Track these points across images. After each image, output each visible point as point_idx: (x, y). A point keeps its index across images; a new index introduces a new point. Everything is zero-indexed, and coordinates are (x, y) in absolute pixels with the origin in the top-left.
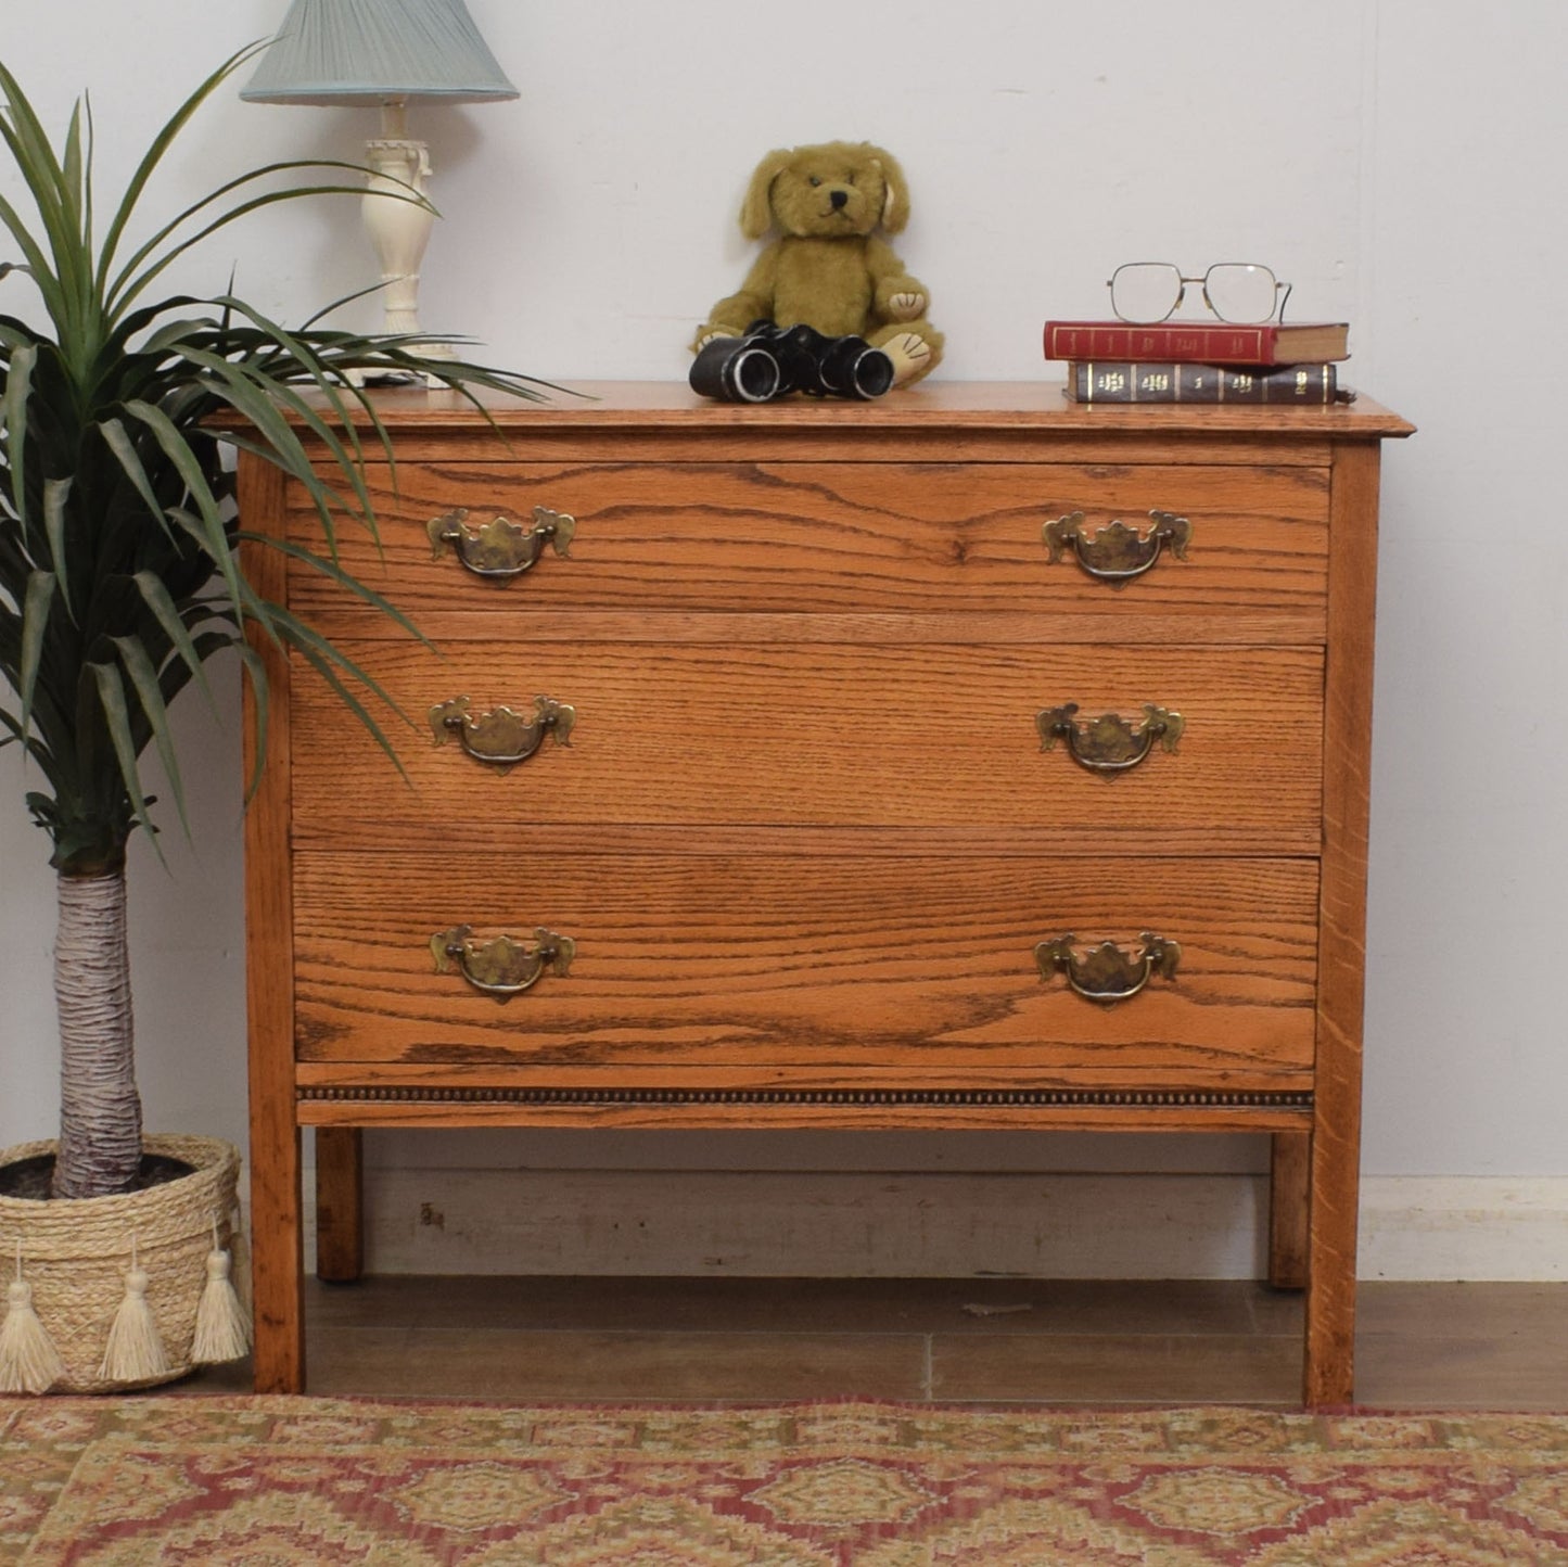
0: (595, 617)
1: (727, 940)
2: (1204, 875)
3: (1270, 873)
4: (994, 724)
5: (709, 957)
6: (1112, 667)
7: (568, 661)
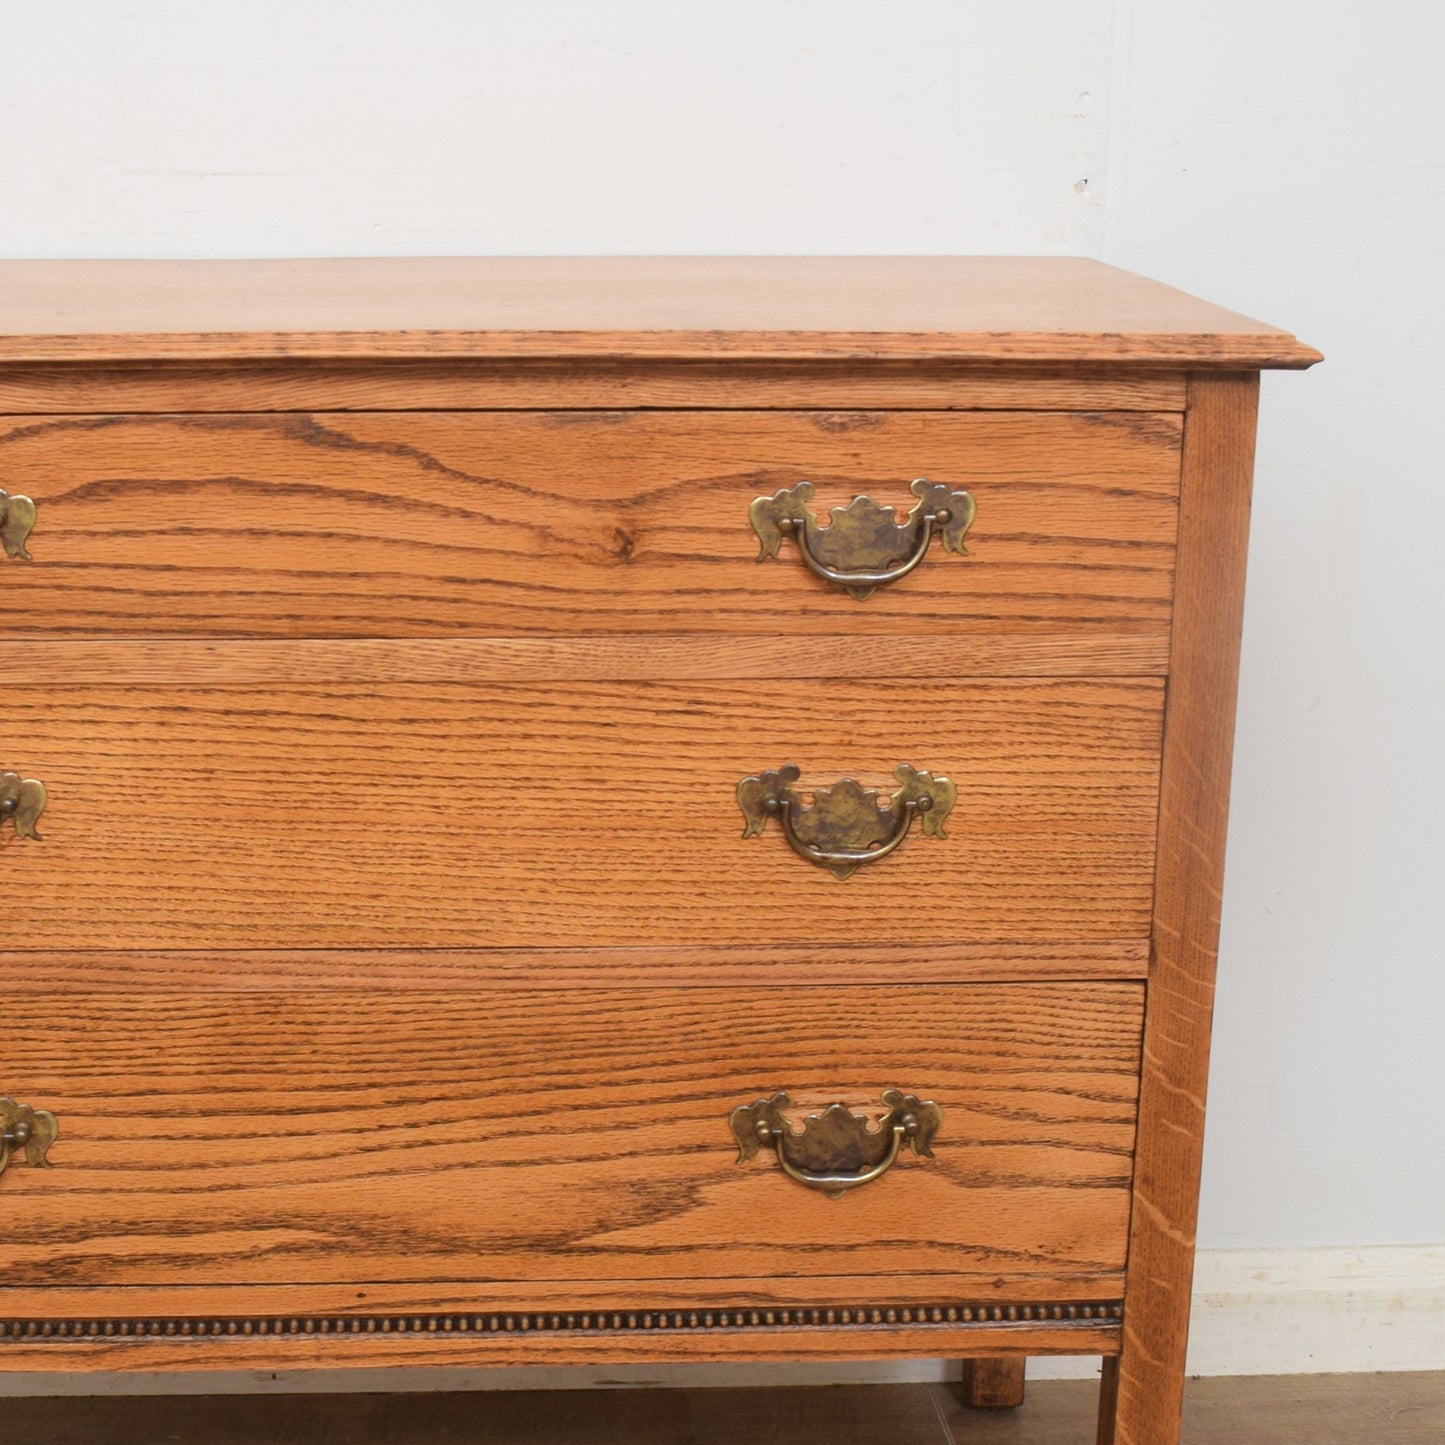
0: (71, 649)
1: (278, 1112)
2: (978, 1008)
3: (1075, 1004)
4: (674, 797)
5: (254, 1135)
6: (850, 713)
7: (31, 714)
